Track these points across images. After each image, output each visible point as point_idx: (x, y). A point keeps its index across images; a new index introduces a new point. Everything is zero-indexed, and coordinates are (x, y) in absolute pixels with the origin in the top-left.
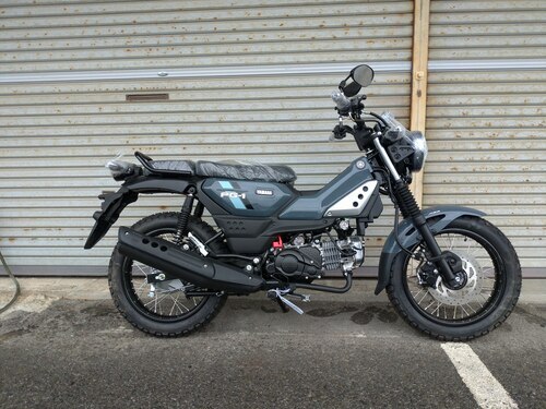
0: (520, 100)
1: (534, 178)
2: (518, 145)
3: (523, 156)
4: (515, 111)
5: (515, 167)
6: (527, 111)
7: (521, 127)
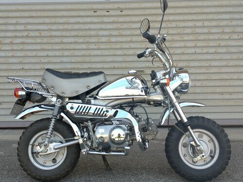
0: (14, 21)
1: (26, 67)
2: (15, 47)
3: (19, 54)
4: (12, 28)
5: (15, 60)
6: (19, 27)
7: (16, 37)
